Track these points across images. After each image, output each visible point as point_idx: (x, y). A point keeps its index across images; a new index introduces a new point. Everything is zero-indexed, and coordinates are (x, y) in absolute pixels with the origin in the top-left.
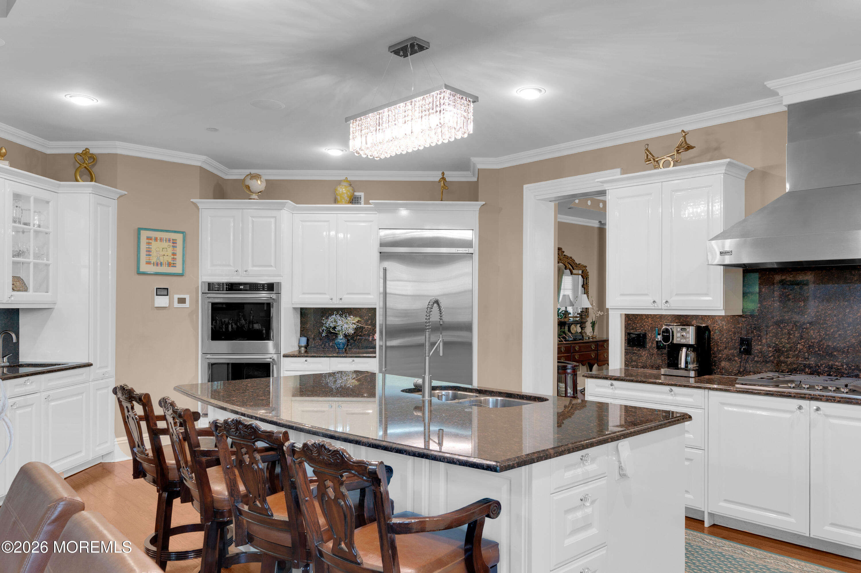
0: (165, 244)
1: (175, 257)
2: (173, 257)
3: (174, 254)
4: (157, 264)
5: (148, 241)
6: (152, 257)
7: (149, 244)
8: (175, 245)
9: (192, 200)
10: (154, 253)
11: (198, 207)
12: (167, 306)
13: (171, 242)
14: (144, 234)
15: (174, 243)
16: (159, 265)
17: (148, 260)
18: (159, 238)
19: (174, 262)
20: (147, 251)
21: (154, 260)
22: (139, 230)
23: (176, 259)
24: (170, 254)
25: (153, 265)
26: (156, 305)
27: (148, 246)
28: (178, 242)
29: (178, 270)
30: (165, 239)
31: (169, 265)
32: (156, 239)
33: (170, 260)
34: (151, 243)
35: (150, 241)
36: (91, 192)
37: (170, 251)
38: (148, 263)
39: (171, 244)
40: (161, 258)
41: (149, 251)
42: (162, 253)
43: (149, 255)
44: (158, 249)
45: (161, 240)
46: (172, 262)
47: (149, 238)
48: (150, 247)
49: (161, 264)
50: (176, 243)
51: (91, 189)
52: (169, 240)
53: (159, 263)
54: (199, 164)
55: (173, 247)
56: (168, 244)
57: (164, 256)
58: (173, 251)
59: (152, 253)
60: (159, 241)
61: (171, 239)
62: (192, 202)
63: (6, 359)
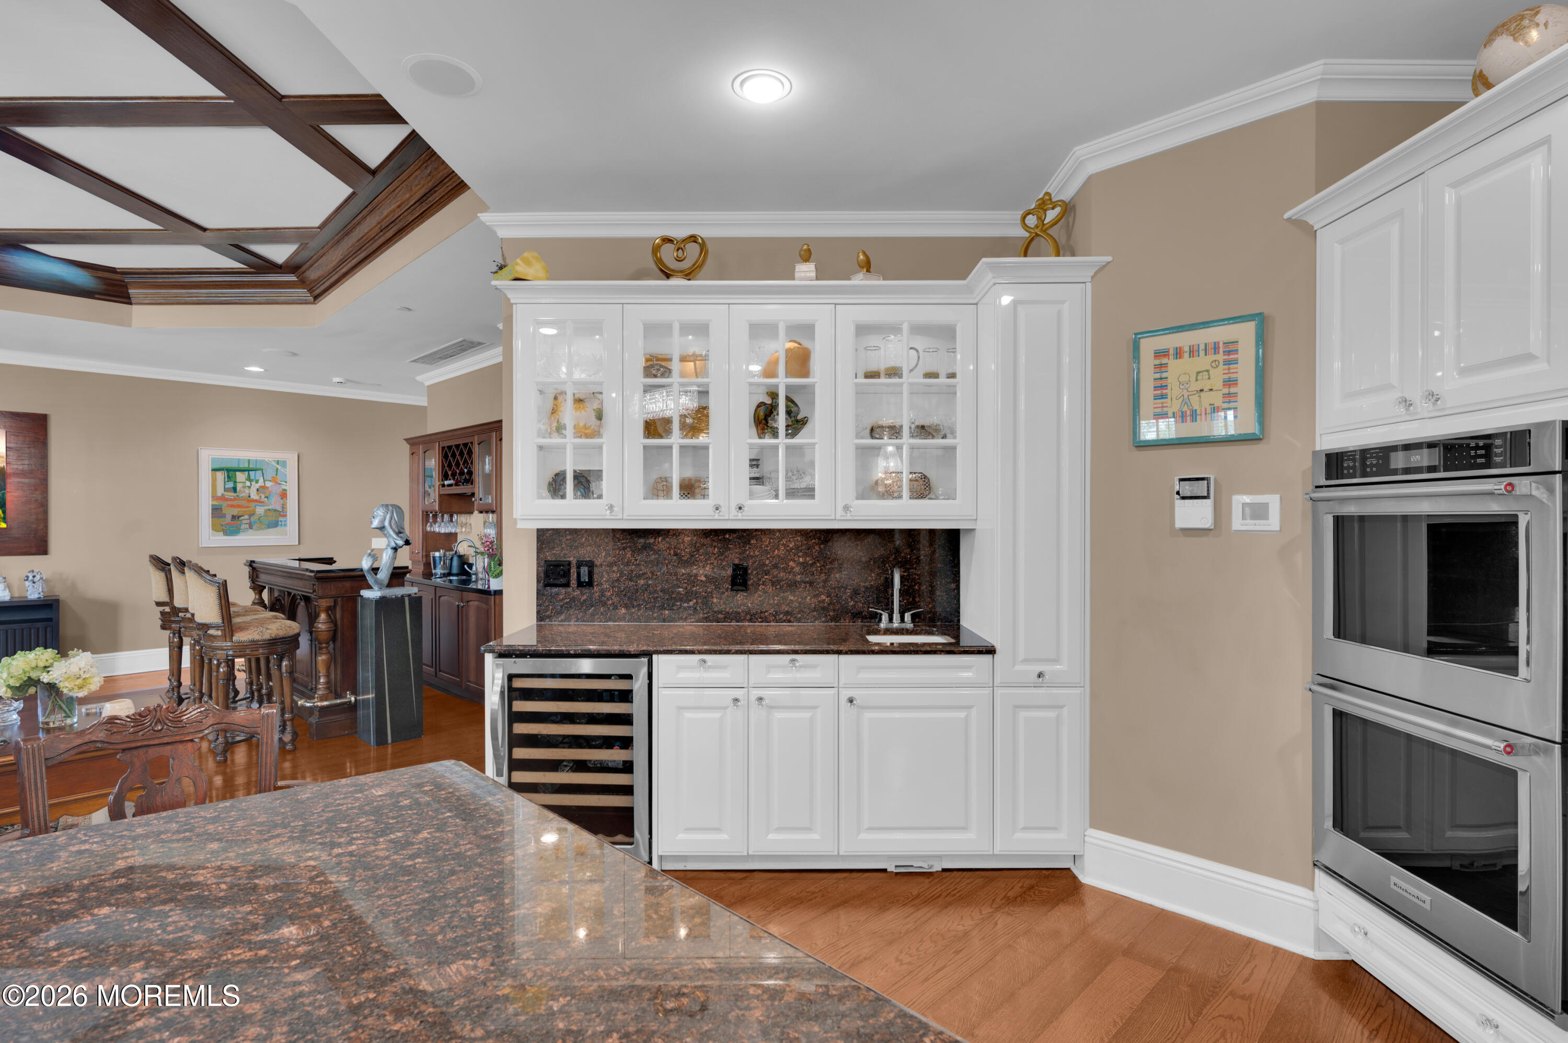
0: (1203, 361)
1: (1233, 390)
2: (1226, 391)
3: (1230, 382)
5: (1158, 362)
6: (1169, 400)
7: (1161, 367)
8: (1232, 357)
9: (1286, 216)
10: (1174, 390)
11: (1312, 226)
12: (1211, 525)
13: (1221, 350)
14: (1149, 346)
15: (1229, 353)
16: (1188, 418)
17: (1159, 410)
18: (1187, 349)
19: (1231, 404)
20: (1156, 388)
22: (1137, 338)
23: (1235, 395)
24: (1218, 383)
26: (1181, 525)
27: (1158, 376)
28: (1241, 346)
29: (1244, 424)
30: (1203, 347)
31: (1216, 413)
32: (1179, 353)
33: (1219, 402)
34: (1166, 365)
35: (1165, 361)
37: (1219, 377)
38: (1160, 417)
39: (1220, 357)
40: (1194, 399)
41: (1162, 387)
43: (1163, 396)
45: (1193, 352)
46: (1225, 405)
47: (1162, 354)
48: (1164, 375)
50: (1236, 352)
52: (1217, 347)
53: (1188, 413)
54: (1310, 96)
55: (1228, 363)
56: (1212, 358)
57: (1202, 394)
58: (1226, 376)
59: (1168, 391)
60: (1186, 355)
61: (1221, 345)
62: (1289, 219)
63: (907, 616)
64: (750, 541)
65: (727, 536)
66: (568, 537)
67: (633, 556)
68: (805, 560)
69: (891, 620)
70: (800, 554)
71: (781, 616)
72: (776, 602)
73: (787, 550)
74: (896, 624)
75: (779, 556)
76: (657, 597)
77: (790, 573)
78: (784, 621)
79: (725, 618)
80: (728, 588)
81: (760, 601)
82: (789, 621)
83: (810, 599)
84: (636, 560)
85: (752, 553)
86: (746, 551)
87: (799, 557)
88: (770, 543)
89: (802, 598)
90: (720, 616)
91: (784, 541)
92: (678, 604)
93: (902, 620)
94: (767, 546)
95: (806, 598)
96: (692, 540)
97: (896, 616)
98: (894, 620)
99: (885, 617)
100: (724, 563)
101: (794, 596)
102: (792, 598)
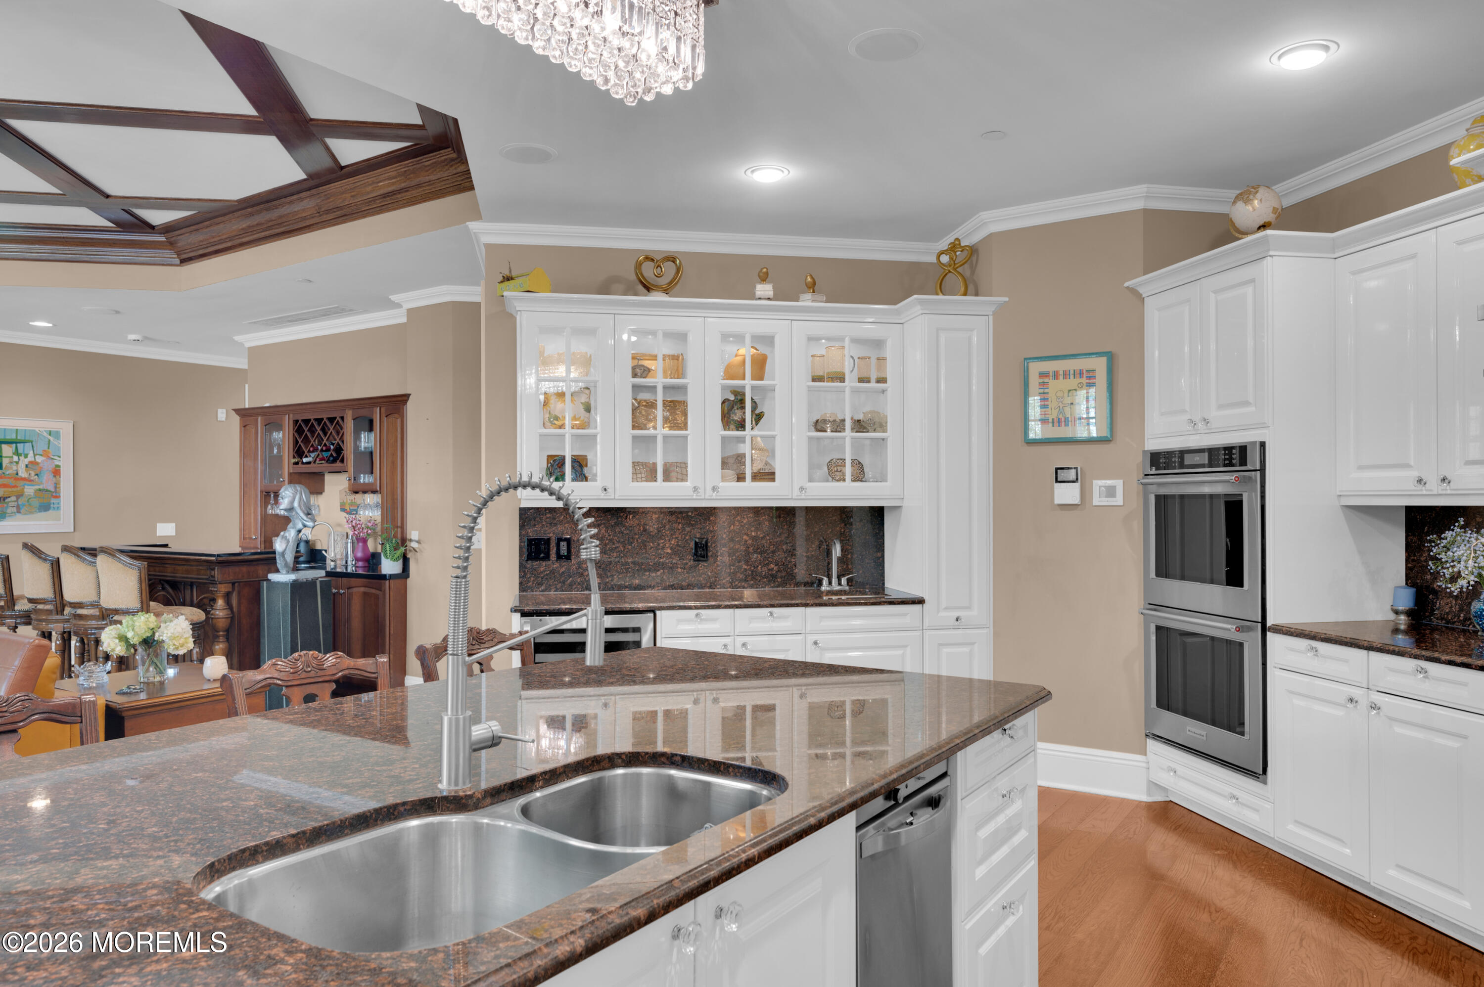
0: (1073, 382)
4: (1059, 423)
5: (1041, 380)
6: (1050, 409)
7: (1043, 385)
8: (1092, 381)
9: (1126, 284)
10: (1053, 403)
11: (1141, 295)
12: (1078, 501)
13: (1085, 375)
14: (1035, 369)
15: (1089, 378)
16: (1063, 424)
17: (1042, 416)
18: (1061, 373)
20: (1040, 400)
21: (1054, 415)
22: (1027, 361)
25: (1052, 424)
26: (1057, 502)
27: (1042, 391)
28: (1098, 373)
30: (1072, 372)
32: (1056, 375)
34: (1047, 384)
35: (1046, 380)
38: (1043, 421)
39: (1084, 380)
40: (1067, 410)
41: (1044, 400)
42: (1067, 401)
44: (1059, 394)
45: (1066, 374)
47: (1043, 375)
48: (1046, 391)
49: (1067, 421)
52: (1081, 373)
53: (1063, 420)
54: (1139, 205)
55: (1090, 385)
56: (1079, 380)
57: (1072, 407)
59: (1049, 403)
60: (1061, 377)
61: (1084, 372)
62: (1128, 287)
63: (844, 581)
64: (709, 518)
65: (690, 514)
66: (548, 515)
67: (607, 531)
68: (757, 534)
69: (830, 583)
70: (753, 529)
71: (737, 583)
72: (732, 571)
73: (742, 526)
74: (835, 587)
75: (734, 531)
76: (628, 568)
77: (744, 545)
78: (740, 587)
79: (688, 586)
80: (691, 559)
81: (719, 570)
82: (744, 587)
83: (762, 567)
84: (610, 535)
85: (711, 529)
86: (706, 526)
87: (752, 531)
88: (726, 519)
89: (754, 567)
90: (684, 584)
91: (739, 518)
92: (647, 574)
93: (840, 584)
94: (724, 523)
95: (758, 567)
96: (659, 517)
97: (834, 580)
98: (833, 584)
99: (825, 581)
100: (687, 538)
101: (747, 565)
102: (746, 567)
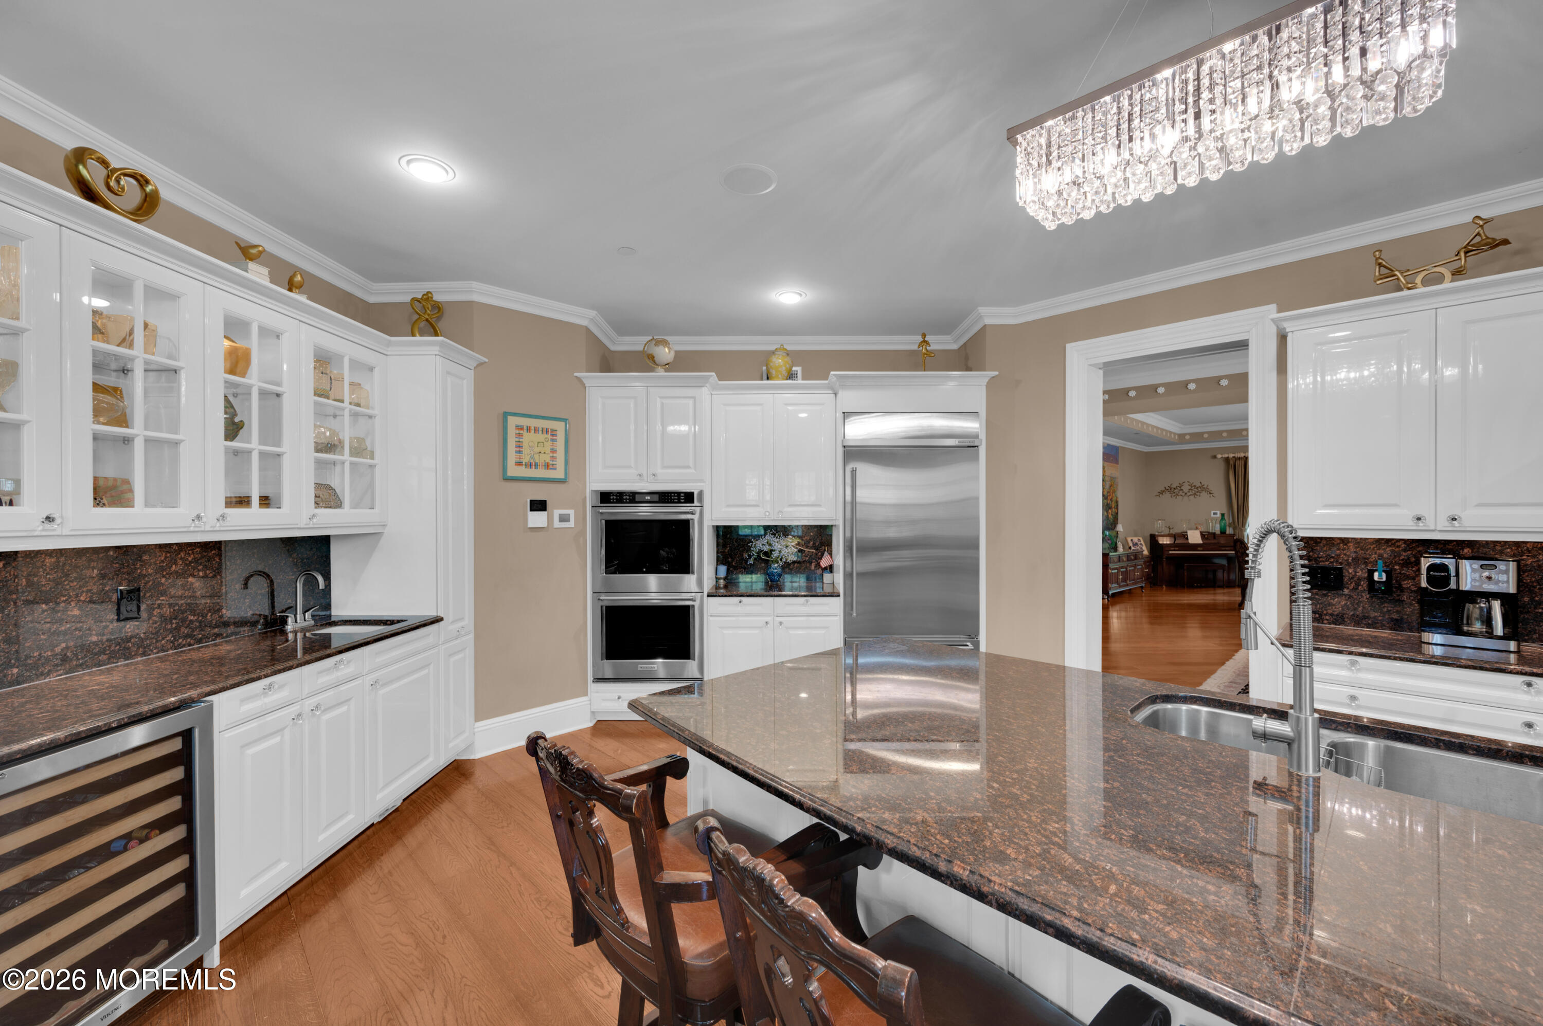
0: (541, 437)
1: (555, 455)
2: (551, 455)
3: (553, 451)
4: (531, 465)
5: (517, 432)
7: (519, 435)
8: (554, 437)
9: (575, 374)
10: (526, 450)
11: (585, 384)
12: (545, 525)
14: (513, 421)
15: (553, 435)
18: (533, 428)
19: (554, 463)
21: (526, 460)
22: (506, 415)
23: (556, 457)
24: (548, 451)
25: (524, 466)
26: (530, 525)
27: (517, 440)
28: (558, 433)
29: (559, 474)
30: (540, 429)
31: (547, 466)
32: (529, 429)
33: (548, 460)
34: (522, 435)
35: (521, 432)
36: (437, 353)
37: (548, 447)
38: (519, 464)
39: (549, 436)
40: (536, 457)
41: (519, 447)
42: (537, 450)
43: (520, 452)
44: (531, 444)
45: (536, 430)
46: (551, 462)
47: (519, 428)
48: (521, 440)
49: (536, 465)
50: (556, 436)
51: (437, 348)
52: (547, 431)
53: (533, 464)
55: (553, 440)
56: (546, 436)
58: (552, 447)
59: (523, 450)
60: (533, 431)
61: (549, 430)
63: (308, 615)
64: (141, 557)
65: (111, 553)
68: (205, 573)
70: (200, 567)
71: (180, 641)
72: (174, 626)
73: (186, 565)
74: (301, 624)
77: (189, 589)
78: (184, 646)
79: (109, 659)
80: (113, 619)
81: (156, 628)
82: (190, 645)
83: (211, 616)
85: (144, 572)
86: (136, 569)
87: (199, 571)
88: (166, 557)
89: (202, 616)
90: (103, 657)
91: (182, 554)
93: (305, 620)
94: (163, 562)
95: (207, 615)
97: (300, 617)
98: (298, 620)
100: (107, 589)
101: (194, 616)
102: (192, 618)
